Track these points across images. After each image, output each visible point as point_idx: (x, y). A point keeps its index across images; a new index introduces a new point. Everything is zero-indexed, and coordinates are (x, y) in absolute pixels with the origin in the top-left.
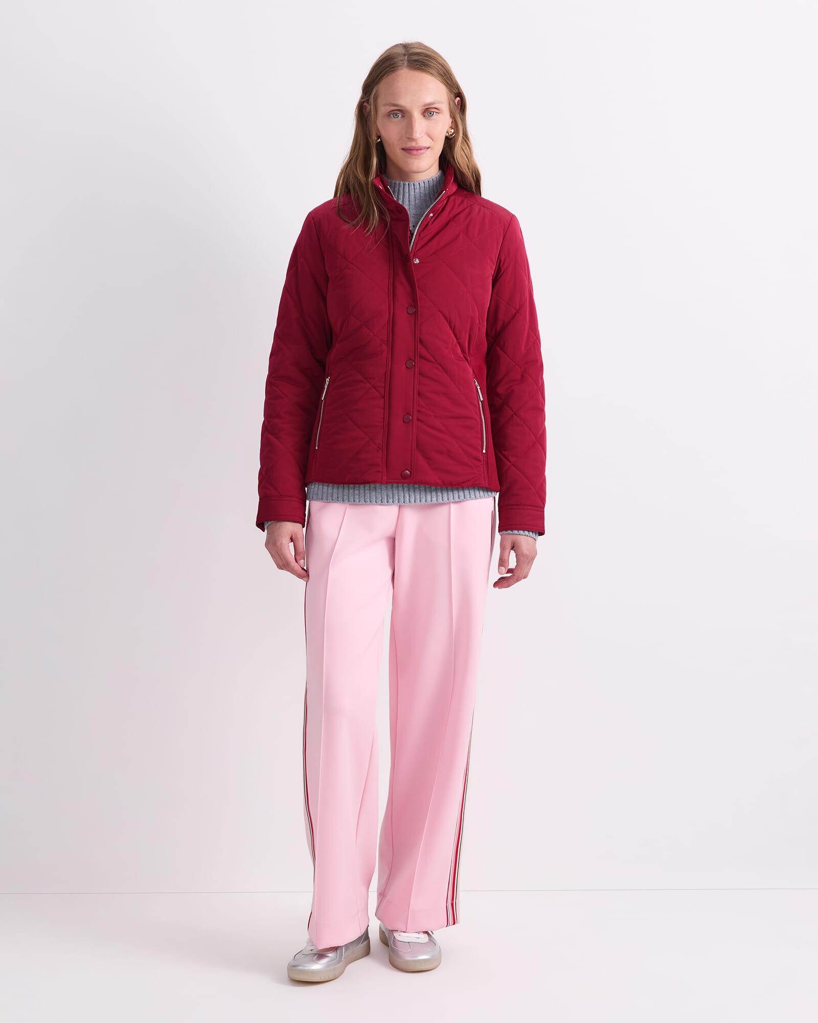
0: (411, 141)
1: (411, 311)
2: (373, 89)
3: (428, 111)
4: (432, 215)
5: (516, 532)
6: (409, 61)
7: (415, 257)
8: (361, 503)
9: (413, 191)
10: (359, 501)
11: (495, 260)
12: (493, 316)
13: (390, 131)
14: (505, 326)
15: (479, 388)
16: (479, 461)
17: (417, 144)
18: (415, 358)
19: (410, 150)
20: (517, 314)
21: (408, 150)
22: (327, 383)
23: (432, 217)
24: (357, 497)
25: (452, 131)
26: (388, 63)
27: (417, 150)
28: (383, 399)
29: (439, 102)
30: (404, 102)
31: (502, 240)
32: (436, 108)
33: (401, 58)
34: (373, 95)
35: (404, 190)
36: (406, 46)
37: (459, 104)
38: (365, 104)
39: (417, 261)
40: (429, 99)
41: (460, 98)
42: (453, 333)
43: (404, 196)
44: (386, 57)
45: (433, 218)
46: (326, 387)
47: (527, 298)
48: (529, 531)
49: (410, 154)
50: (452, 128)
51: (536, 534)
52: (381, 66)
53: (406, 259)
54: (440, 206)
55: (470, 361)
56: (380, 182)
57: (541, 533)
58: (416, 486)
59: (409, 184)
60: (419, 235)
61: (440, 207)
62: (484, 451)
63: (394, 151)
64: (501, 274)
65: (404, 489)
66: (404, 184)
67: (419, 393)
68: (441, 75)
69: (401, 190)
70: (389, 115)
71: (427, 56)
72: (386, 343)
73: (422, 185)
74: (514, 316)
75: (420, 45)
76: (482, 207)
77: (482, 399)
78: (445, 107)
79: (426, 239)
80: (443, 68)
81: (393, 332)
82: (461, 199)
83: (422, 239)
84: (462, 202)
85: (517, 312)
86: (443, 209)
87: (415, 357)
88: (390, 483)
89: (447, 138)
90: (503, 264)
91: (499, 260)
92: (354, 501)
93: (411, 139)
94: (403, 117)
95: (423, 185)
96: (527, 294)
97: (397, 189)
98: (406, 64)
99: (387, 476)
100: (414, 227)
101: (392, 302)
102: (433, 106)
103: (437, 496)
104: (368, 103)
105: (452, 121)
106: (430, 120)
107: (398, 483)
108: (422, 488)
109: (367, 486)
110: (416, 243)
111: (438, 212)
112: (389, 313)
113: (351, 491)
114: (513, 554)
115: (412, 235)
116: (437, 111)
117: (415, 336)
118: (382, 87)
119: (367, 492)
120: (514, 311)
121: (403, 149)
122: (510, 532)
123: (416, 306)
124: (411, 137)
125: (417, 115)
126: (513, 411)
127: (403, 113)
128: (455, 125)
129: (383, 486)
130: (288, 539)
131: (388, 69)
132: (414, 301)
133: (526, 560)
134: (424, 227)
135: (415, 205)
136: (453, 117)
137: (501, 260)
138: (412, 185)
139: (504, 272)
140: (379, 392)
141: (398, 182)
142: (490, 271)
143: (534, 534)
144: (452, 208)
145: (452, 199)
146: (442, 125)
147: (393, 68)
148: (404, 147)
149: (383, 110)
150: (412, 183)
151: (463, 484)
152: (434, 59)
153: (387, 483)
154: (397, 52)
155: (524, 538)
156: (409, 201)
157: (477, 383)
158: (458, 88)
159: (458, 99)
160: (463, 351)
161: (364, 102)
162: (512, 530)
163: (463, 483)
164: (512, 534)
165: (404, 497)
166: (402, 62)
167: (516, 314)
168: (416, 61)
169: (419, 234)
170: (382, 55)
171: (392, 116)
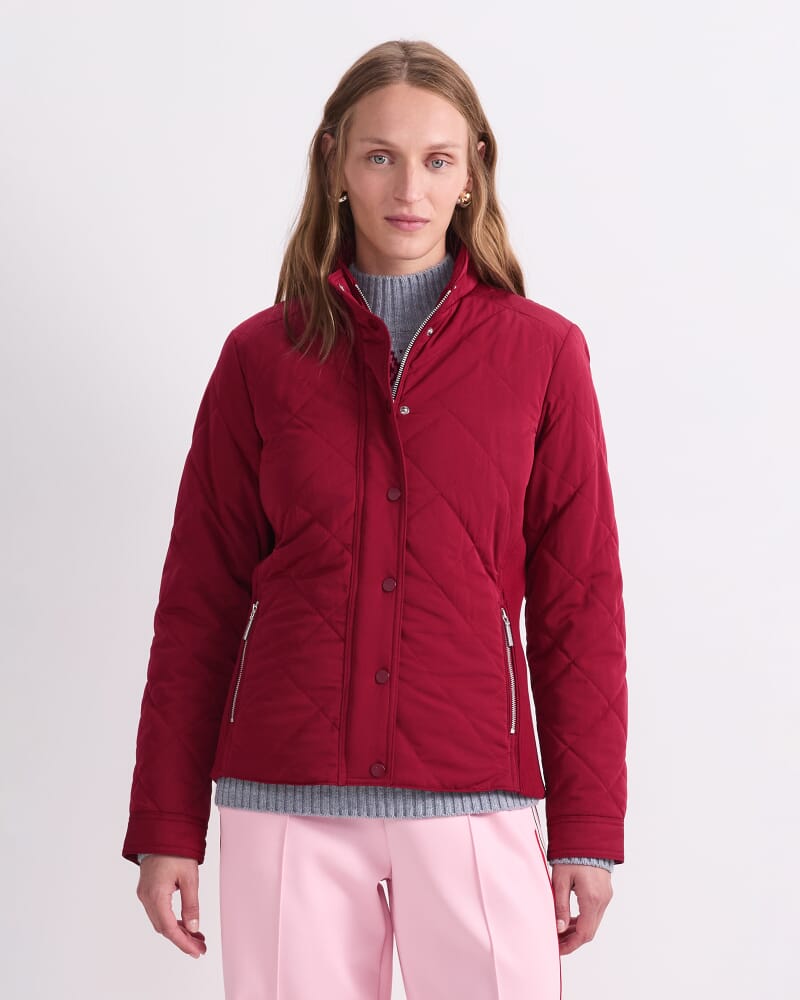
0: (401, 205)
1: (394, 495)
2: (344, 111)
3: (434, 159)
4: (431, 331)
5: (576, 860)
6: (411, 71)
7: (401, 403)
8: (306, 814)
9: (399, 291)
10: (303, 811)
11: (540, 405)
12: (536, 497)
13: (369, 185)
14: (558, 514)
15: (508, 624)
16: (505, 747)
17: (410, 212)
18: (397, 576)
19: (398, 220)
20: (578, 495)
21: (394, 221)
22: (254, 611)
23: (432, 335)
24: (299, 804)
25: (468, 196)
26: (374, 71)
27: (409, 222)
28: (342, 644)
29: (454, 146)
30: (397, 137)
31: (551, 369)
32: (447, 155)
33: (399, 65)
34: (343, 123)
35: (384, 291)
36: (405, 47)
37: (485, 150)
38: (326, 135)
39: (406, 411)
40: (437, 138)
41: (485, 142)
42: (467, 530)
43: (384, 300)
44: (371, 61)
45: (435, 336)
46: (252, 617)
47: (595, 466)
48: (598, 859)
49: (398, 227)
50: (467, 191)
51: (609, 863)
52: (363, 73)
53: (386, 409)
54: (446, 315)
55: (499, 577)
56: (343, 279)
57: (619, 861)
58: (398, 789)
59: (392, 280)
60: (410, 366)
61: (445, 319)
62: (513, 731)
63: (371, 221)
64: (549, 427)
65: (376, 795)
66: (384, 282)
67: (403, 635)
68: (462, 101)
69: (380, 289)
70: (369, 158)
71: (441, 66)
72: (350, 547)
73: (414, 280)
74: (572, 498)
75: (428, 48)
76: (517, 314)
77: (511, 644)
78: (461, 154)
79: (420, 374)
80: (465, 90)
81: (363, 531)
82: (481, 302)
83: (415, 372)
84: (485, 306)
85: (578, 491)
86: (451, 321)
87: (398, 573)
88: (353, 784)
89: (458, 207)
90: (554, 409)
91: (546, 405)
92: (295, 811)
93: (402, 201)
94: (392, 163)
95: (416, 282)
96: (595, 459)
97: (372, 289)
98: (404, 76)
99: (347, 772)
100: (402, 352)
101: (362, 481)
102: (444, 151)
103: (435, 806)
104: (333, 135)
105: (469, 181)
106: (436, 173)
107: (366, 784)
108: (408, 792)
109: (317, 788)
110: (404, 381)
111: (441, 325)
112: (357, 497)
113: (289, 794)
114: (573, 896)
115: (399, 365)
116: (450, 160)
117: (399, 537)
118: (361, 109)
119: (316, 796)
120: (572, 490)
121: (387, 219)
122: (566, 860)
123: (401, 489)
124: (403, 198)
125: (415, 162)
126: (569, 658)
127: (393, 156)
128: (473, 186)
129: (343, 789)
130: (170, 885)
131: (374, 80)
132: (398, 479)
133: (595, 906)
134: (418, 352)
135: (403, 316)
136: (472, 174)
137: (549, 405)
138: (398, 282)
139: (555, 423)
140: (336, 631)
141: (373, 277)
142: (532, 425)
143: (607, 864)
144: (467, 318)
145: (467, 301)
146: (452, 185)
147: (384, 79)
148: (390, 214)
149: (359, 148)
150: (397, 279)
151: (476, 787)
152: (452, 73)
153: (347, 783)
154: (390, 53)
155: (589, 870)
156: (393, 309)
157: (505, 616)
158: (485, 126)
159: (482, 144)
160: (485, 562)
161: (325, 132)
162: (569, 858)
163: (477, 784)
164: (570, 864)
165: (377, 807)
166: (397, 72)
167: (575, 493)
168: (423, 72)
169: (410, 363)
170: (363, 58)
171: (373, 159)
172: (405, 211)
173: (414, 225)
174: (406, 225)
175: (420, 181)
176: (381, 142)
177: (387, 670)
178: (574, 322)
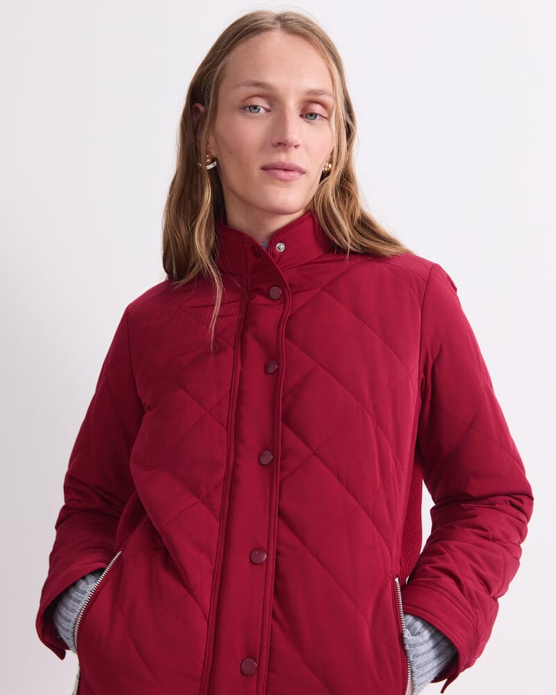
0: (279, 151)
17: (288, 159)
19: (276, 168)
21: (271, 169)
27: (286, 170)
29: (330, 95)
49: (274, 176)
70: (243, 109)
72: (218, 514)
81: (232, 496)
94: (269, 110)
101: (233, 443)
102: (321, 99)
106: (310, 125)
112: (228, 463)
117: (270, 503)
121: (264, 168)
171: (248, 109)
172: (282, 158)
173: (291, 174)
174: (282, 174)
175: (297, 129)
176: (258, 84)
177: (255, 660)
178: (435, 262)
